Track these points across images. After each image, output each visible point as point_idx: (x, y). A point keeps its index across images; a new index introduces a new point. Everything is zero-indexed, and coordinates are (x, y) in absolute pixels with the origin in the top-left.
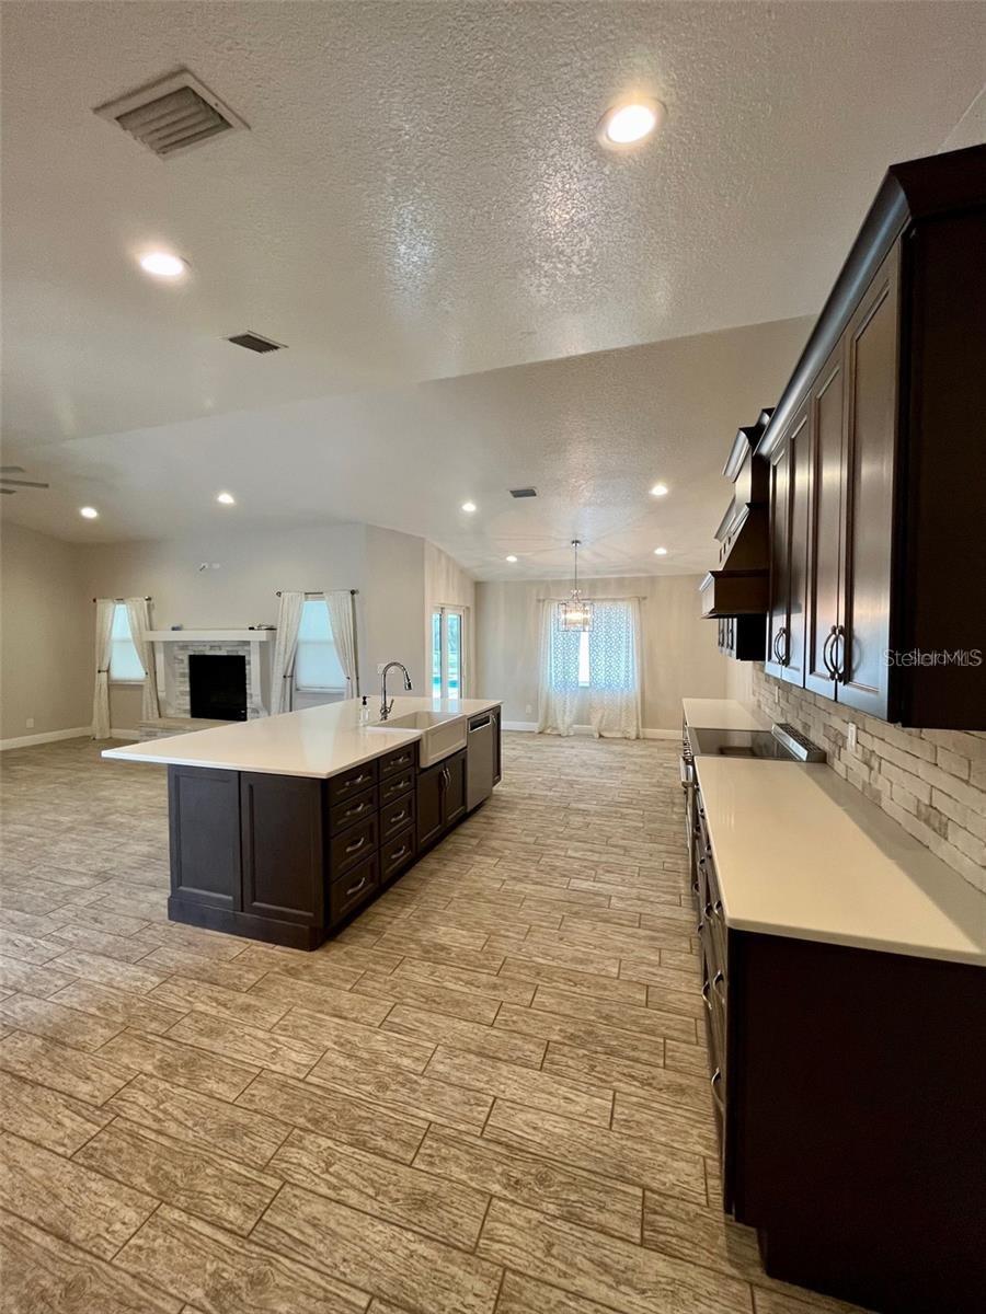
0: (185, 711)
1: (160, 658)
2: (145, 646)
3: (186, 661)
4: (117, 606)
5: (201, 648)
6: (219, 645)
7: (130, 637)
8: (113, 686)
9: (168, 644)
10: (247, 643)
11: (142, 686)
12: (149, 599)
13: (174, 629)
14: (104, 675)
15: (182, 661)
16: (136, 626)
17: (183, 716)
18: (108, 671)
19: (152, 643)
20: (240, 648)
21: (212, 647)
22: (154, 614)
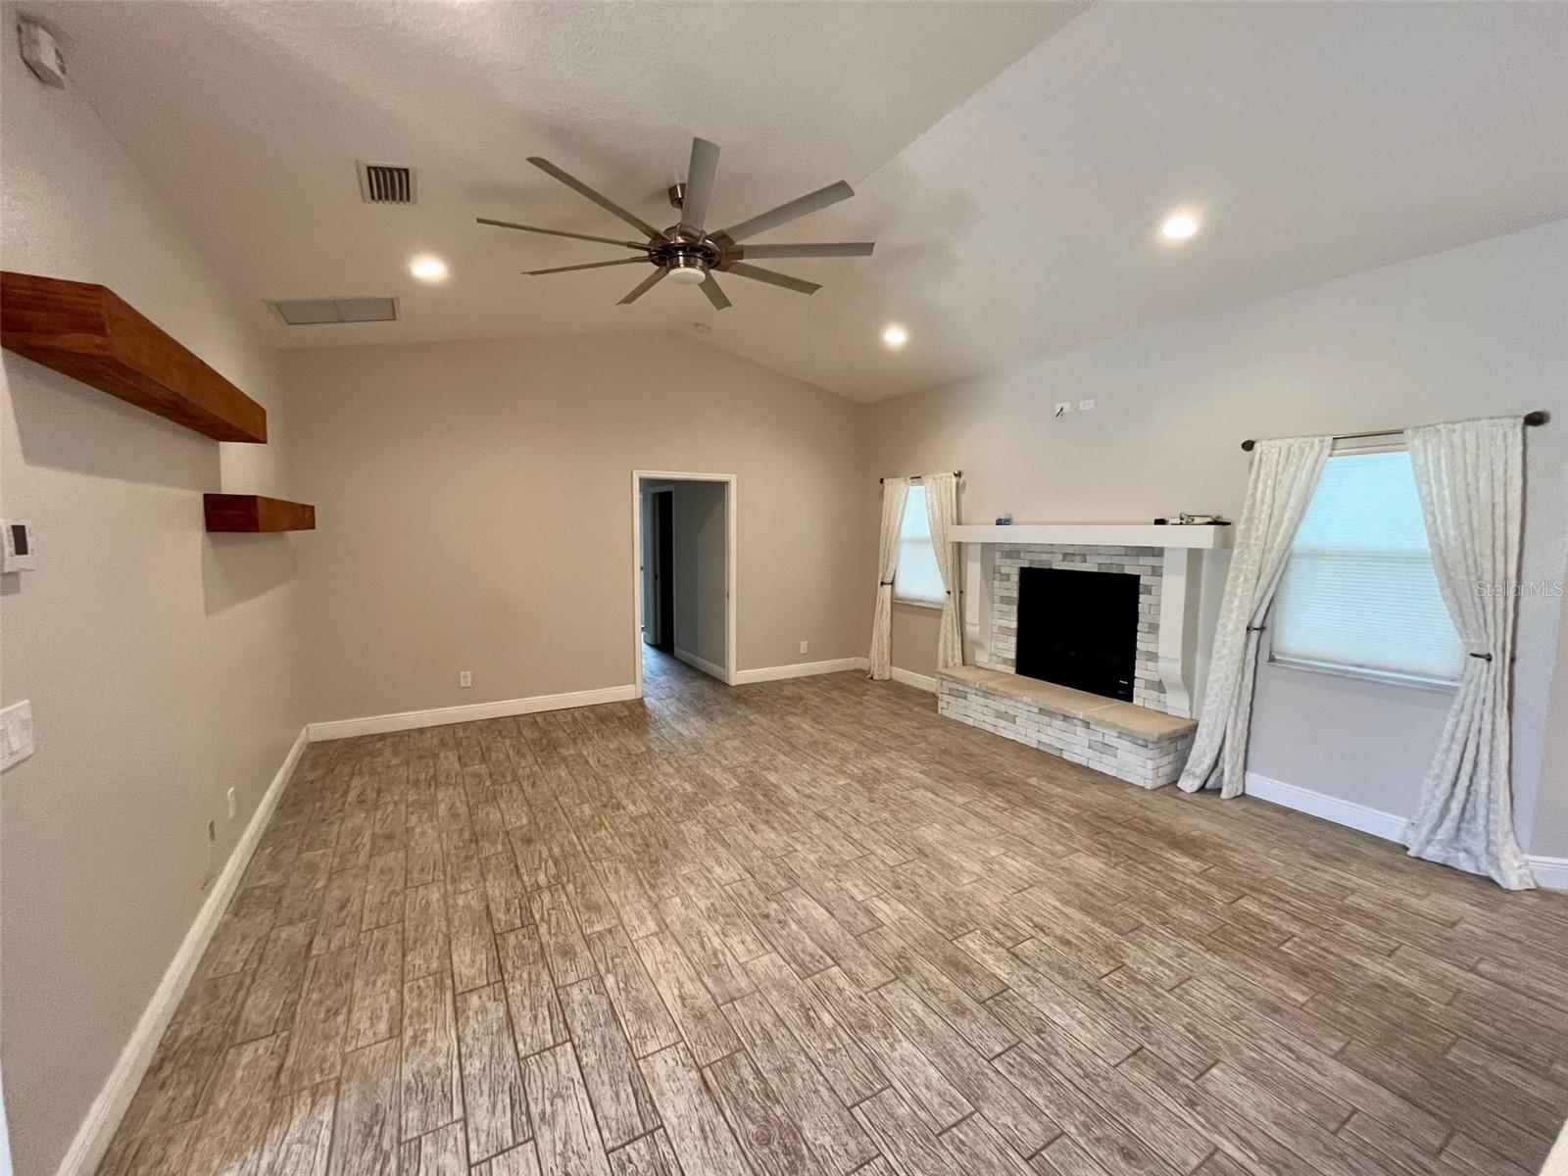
0: (1005, 661)
1: (974, 570)
2: (949, 548)
3: (1015, 578)
4: (911, 488)
5: (1044, 557)
6: (1083, 552)
7: (927, 534)
8: (899, 605)
9: (988, 548)
10: (1157, 552)
11: (941, 611)
12: (958, 475)
13: (999, 522)
14: (888, 588)
15: (1008, 576)
16: (938, 517)
17: (1001, 668)
18: (892, 583)
19: (959, 544)
20: (1126, 560)
21: (1065, 556)
22: (964, 497)
